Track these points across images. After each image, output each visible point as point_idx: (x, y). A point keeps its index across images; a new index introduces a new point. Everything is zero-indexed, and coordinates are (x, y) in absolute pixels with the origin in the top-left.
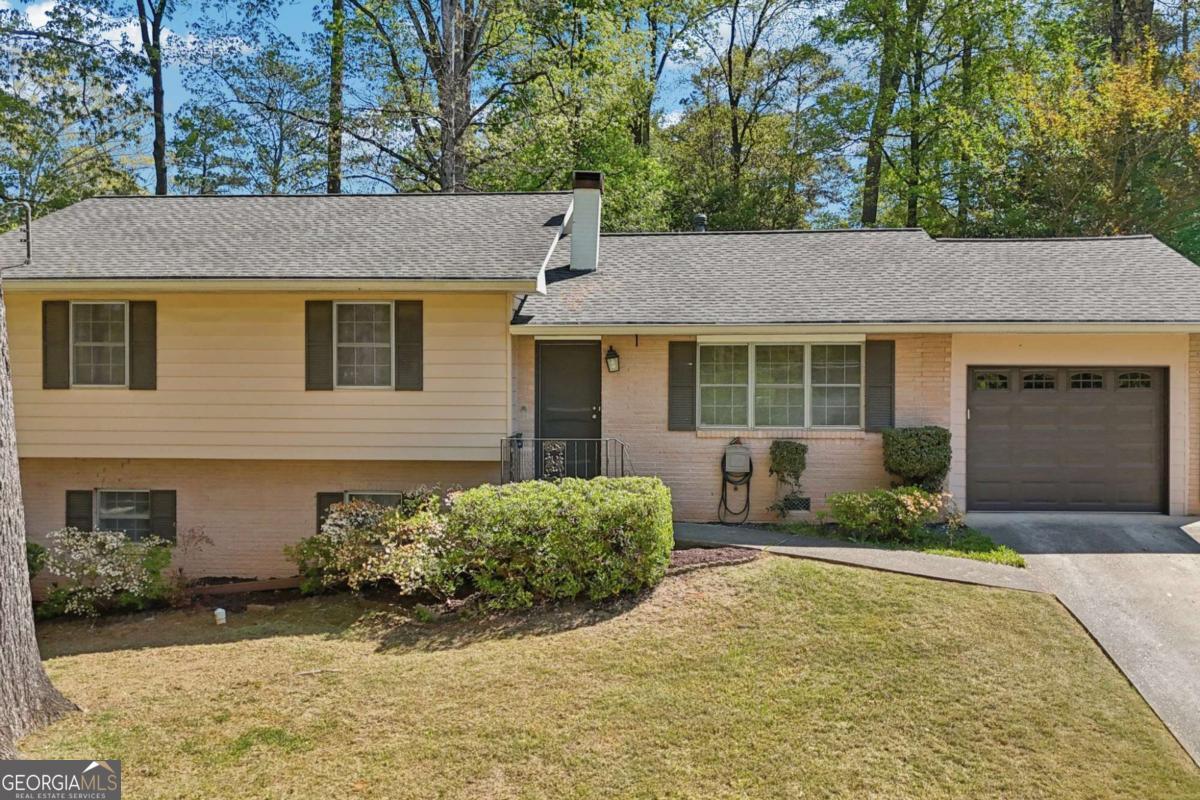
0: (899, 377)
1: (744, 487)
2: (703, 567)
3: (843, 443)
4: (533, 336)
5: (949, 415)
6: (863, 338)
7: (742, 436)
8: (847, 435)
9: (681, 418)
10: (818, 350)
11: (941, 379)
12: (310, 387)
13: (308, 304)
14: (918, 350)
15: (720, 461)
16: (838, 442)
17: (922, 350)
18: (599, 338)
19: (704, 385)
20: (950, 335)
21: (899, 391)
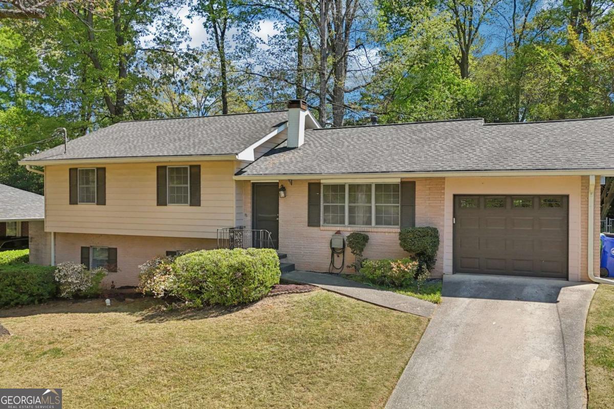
0: (418, 201)
1: (341, 255)
2: (285, 293)
3: (389, 234)
4: (250, 181)
5: (443, 221)
6: (399, 180)
7: (341, 230)
8: (391, 230)
9: (313, 221)
10: (378, 186)
11: (439, 202)
12: (158, 205)
13: (158, 168)
14: (427, 186)
15: (330, 242)
16: (387, 234)
17: (429, 186)
18: (278, 181)
19: (325, 204)
20: (444, 178)
21: (418, 208)
